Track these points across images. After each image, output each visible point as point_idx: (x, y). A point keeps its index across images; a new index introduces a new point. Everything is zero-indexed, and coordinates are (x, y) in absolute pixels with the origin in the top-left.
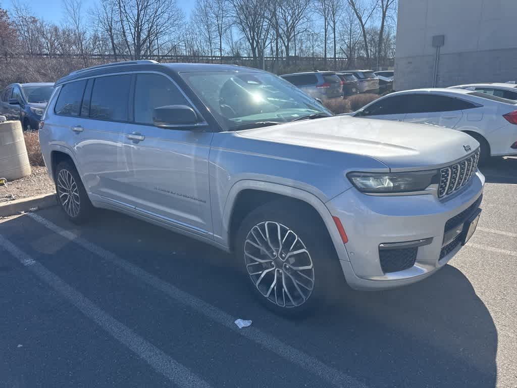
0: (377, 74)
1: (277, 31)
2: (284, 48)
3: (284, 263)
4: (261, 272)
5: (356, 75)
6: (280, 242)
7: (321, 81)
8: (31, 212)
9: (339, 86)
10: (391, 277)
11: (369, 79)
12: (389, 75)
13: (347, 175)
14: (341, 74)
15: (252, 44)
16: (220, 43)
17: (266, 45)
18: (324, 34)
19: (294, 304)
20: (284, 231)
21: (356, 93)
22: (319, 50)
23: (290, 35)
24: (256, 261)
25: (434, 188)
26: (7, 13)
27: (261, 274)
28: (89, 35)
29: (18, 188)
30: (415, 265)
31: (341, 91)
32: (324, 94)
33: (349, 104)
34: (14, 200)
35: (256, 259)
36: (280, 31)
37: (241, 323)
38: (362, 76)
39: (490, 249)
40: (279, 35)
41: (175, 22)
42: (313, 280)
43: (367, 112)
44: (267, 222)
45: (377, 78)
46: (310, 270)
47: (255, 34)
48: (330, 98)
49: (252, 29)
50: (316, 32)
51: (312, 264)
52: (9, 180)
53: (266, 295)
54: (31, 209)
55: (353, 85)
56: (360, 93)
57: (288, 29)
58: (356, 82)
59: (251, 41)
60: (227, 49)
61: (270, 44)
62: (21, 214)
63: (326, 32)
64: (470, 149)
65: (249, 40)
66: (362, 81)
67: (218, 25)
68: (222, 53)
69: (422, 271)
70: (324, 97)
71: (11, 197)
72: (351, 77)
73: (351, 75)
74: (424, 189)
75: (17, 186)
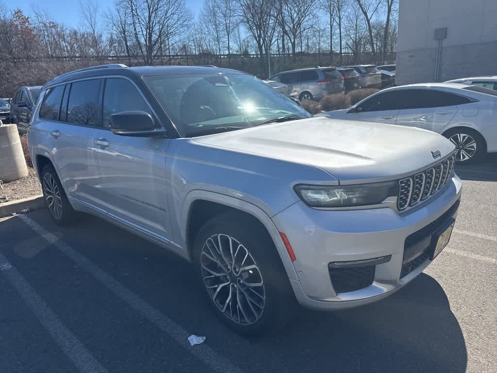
0: (379, 69)
1: (284, 29)
2: (290, 44)
3: (238, 278)
4: (216, 286)
5: (358, 70)
6: (232, 256)
7: (321, 77)
8: (22, 213)
9: (340, 82)
10: (345, 298)
11: (371, 73)
12: (391, 69)
13: (294, 187)
14: (343, 69)
15: (259, 42)
16: (228, 42)
17: (273, 41)
18: (330, 29)
19: (249, 322)
20: (235, 245)
21: (357, 88)
22: (325, 46)
23: (296, 31)
24: (212, 275)
25: (392, 201)
26: (29, 20)
27: (217, 287)
28: (105, 38)
29: (13, 190)
30: (373, 284)
31: (342, 86)
32: (324, 90)
33: (349, 99)
34: (7, 201)
35: (212, 272)
36: (287, 28)
37: (194, 340)
38: (364, 71)
39: (474, 256)
40: (285, 32)
41: (184, 23)
42: (264, 298)
43: (361, 109)
44: (220, 235)
45: (379, 72)
46: (261, 287)
47: (262, 32)
48: (330, 93)
49: (259, 27)
50: (322, 28)
51: (262, 282)
52: (5, 182)
53: (222, 309)
54: (22, 211)
55: (355, 80)
56: (362, 88)
57: (294, 25)
58: (358, 77)
59: (258, 39)
60: (235, 48)
61: (277, 42)
62: (12, 215)
63: (331, 28)
64: (440, 155)
65: (256, 38)
66: (364, 76)
67: (226, 24)
68: (230, 51)
69: (381, 289)
70: (325, 92)
71: (5, 199)
72: (353, 72)
73: (353, 70)
74: (380, 203)
75: (12, 188)
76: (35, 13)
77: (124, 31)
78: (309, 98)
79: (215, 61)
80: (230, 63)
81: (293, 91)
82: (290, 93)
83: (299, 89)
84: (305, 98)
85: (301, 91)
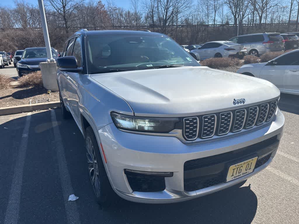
1: (255, 7)
2: (258, 18)
8: (54, 109)
13: (111, 113)
14: (286, 34)
15: (235, 17)
16: (214, 16)
17: (245, 15)
18: (290, 7)
22: (285, 18)
23: (264, 8)
24: (89, 161)
25: (179, 132)
26: (105, 6)
27: (91, 170)
28: (144, 15)
30: (165, 191)
31: (283, 46)
34: (49, 102)
36: (257, 7)
40: (255, 9)
41: (188, 5)
47: (238, 9)
48: (272, 51)
49: (237, 6)
50: (284, 5)
52: (53, 91)
57: (263, 4)
59: (234, 14)
60: (219, 21)
61: (248, 16)
62: (48, 109)
63: (292, 5)
65: (233, 14)
67: (215, 5)
68: (215, 22)
69: (170, 196)
70: (268, 50)
71: (48, 100)
72: (295, 37)
73: (295, 35)
74: (167, 132)
75: (55, 95)
76: (107, 2)
77: (153, 11)
78: (256, 54)
79: (205, 29)
80: (214, 30)
81: (243, 48)
82: (240, 50)
83: (249, 47)
84: (253, 53)
85: (251, 49)
